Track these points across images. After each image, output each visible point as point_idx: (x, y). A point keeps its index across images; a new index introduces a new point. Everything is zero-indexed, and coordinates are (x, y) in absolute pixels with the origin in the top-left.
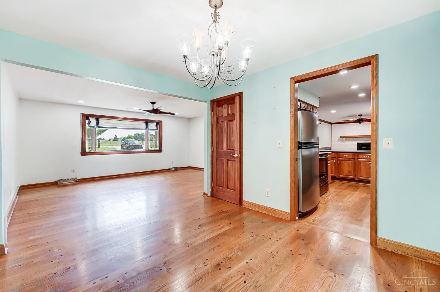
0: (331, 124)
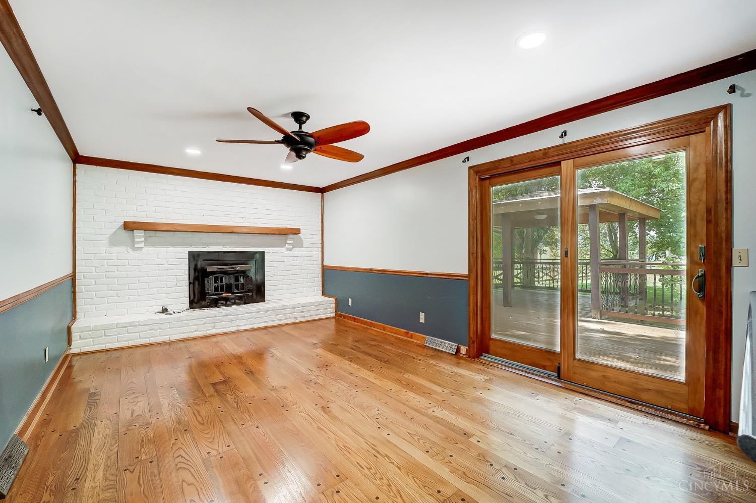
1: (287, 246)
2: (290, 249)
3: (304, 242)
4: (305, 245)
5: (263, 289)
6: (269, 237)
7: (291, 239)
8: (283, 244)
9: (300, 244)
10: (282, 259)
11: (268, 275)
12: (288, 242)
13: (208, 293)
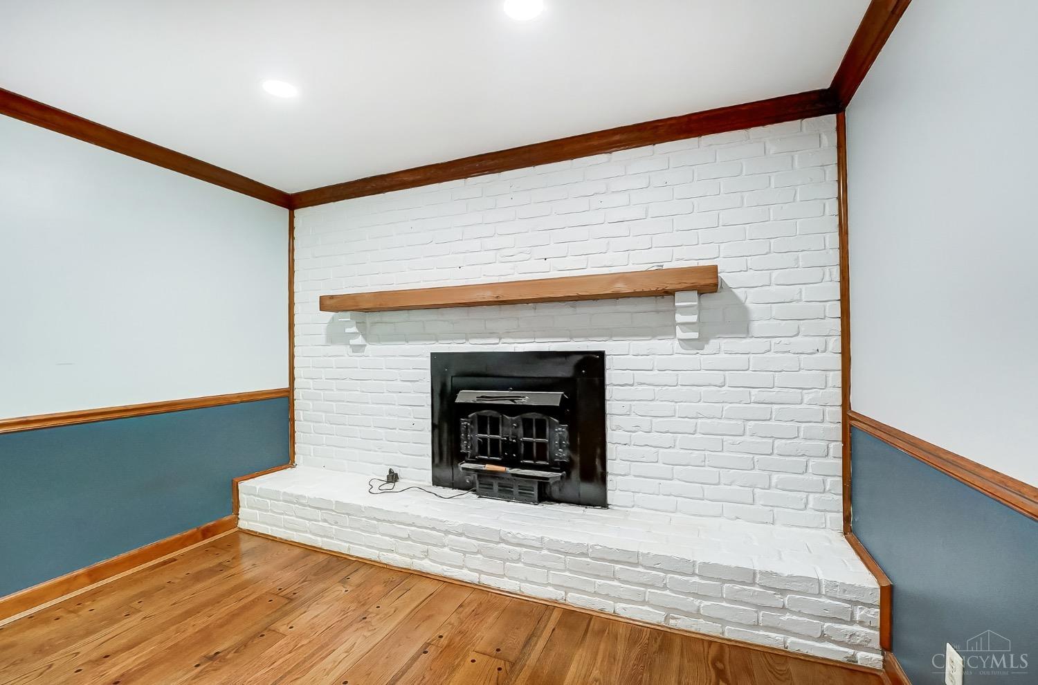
0: (291, 202)
1: (680, 333)
2: (696, 344)
3: (754, 316)
4: (756, 326)
5: (599, 469)
6: (623, 306)
7: (686, 308)
8: (667, 329)
9: (739, 324)
10: (668, 377)
11: (619, 428)
12: (679, 318)
13: (466, 454)
